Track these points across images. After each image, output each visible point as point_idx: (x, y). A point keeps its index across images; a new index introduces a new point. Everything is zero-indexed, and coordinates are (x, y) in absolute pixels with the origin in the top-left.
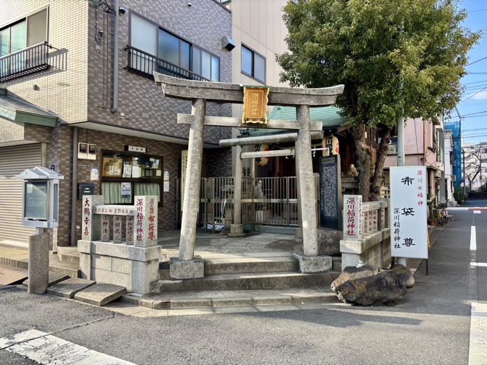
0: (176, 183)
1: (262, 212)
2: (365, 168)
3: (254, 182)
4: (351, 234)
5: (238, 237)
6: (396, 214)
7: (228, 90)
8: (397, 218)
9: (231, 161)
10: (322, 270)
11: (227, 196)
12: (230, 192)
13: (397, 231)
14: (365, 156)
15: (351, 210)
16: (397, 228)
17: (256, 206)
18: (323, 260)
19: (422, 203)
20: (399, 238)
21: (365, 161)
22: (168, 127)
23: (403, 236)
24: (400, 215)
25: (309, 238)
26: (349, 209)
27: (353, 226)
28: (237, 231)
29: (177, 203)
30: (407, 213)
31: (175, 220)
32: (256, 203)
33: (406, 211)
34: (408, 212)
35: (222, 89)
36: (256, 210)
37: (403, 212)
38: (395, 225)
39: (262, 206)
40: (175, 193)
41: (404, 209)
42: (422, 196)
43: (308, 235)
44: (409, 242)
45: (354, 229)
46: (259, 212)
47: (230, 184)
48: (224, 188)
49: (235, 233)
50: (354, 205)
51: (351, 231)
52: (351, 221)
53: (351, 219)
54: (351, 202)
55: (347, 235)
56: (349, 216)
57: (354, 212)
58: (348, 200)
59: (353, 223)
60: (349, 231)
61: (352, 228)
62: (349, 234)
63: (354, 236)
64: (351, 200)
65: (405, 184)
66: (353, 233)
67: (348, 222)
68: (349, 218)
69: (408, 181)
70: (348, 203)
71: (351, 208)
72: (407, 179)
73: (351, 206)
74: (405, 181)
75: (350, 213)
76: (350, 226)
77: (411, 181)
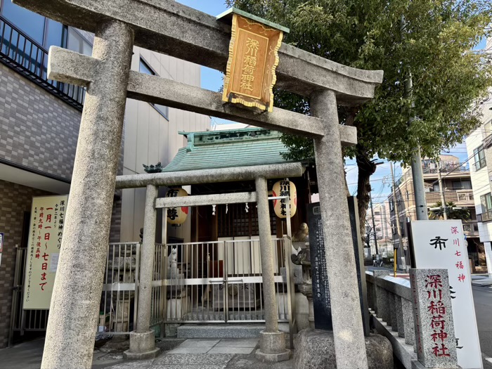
0: (15, 257)
1: (179, 302)
3: (166, 250)
5: (147, 357)
7: (190, 21)
9: (120, 219)
11: (121, 276)
12: (128, 270)
15: (436, 300)
17: (168, 293)
19: (463, 277)
22: (9, 148)
26: (432, 299)
27: (443, 335)
28: (143, 345)
29: (15, 293)
31: (9, 326)
32: (168, 287)
35: (177, 15)
36: (168, 299)
39: (179, 292)
40: (13, 275)
42: (462, 267)
45: (446, 342)
46: (173, 302)
47: (128, 255)
48: (116, 263)
49: (140, 351)
50: (440, 291)
51: (440, 347)
52: (439, 324)
53: (437, 319)
54: (434, 284)
55: (434, 355)
56: (432, 313)
57: (442, 304)
58: (426, 281)
59: (443, 328)
60: (437, 347)
61: (443, 340)
62: (436, 354)
63: (447, 357)
64: (433, 281)
65: (436, 247)
66: (446, 351)
67: (433, 327)
68: (434, 317)
69: (440, 243)
70: (426, 286)
71: (435, 297)
72: (437, 240)
73: (434, 292)
74: (436, 243)
75: (435, 307)
76: (437, 336)
77: (444, 243)
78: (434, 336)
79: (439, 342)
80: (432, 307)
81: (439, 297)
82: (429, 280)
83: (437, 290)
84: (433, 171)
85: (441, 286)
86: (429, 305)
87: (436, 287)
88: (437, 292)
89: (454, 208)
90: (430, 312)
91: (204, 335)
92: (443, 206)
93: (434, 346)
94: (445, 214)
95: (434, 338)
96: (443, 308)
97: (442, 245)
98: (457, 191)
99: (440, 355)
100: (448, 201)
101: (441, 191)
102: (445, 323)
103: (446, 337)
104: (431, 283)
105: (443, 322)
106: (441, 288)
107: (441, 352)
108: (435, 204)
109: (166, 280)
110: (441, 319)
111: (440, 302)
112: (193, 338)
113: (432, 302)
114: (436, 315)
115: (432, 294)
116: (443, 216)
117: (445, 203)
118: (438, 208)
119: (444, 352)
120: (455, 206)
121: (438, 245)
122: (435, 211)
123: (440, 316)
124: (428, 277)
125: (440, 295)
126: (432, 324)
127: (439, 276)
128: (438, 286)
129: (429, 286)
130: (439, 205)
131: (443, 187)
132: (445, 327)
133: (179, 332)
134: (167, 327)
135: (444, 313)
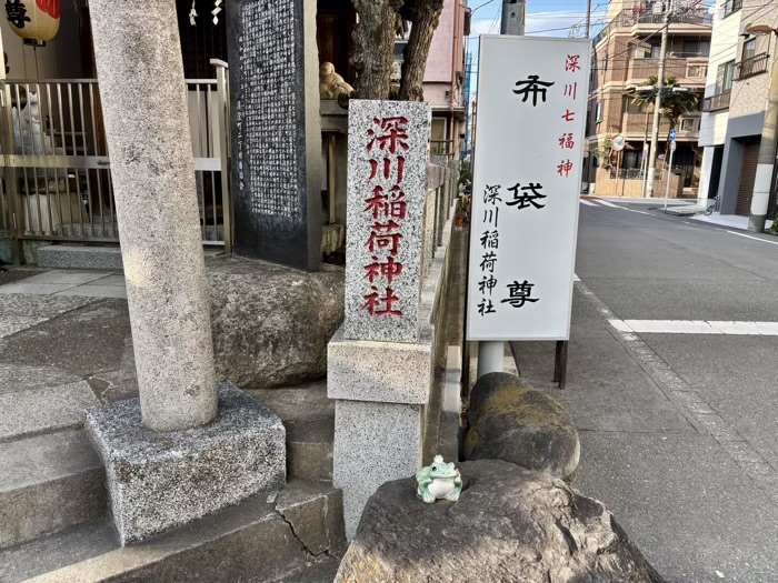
1: (43, 199)
2: (378, 56)
4: (381, 306)
6: (489, 206)
8: (492, 216)
10: (235, 494)
13: (489, 260)
14: (383, 14)
15: (387, 184)
16: (489, 250)
17: (21, 182)
18: (243, 447)
19: (568, 166)
20: (492, 283)
21: (380, 30)
23: (505, 276)
24: (501, 205)
25: (164, 340)
26: (379, 180)
27: (392, 268)
30: (521, 201)
33: (521, 193)
34: (527, 197)
36: (22, 193)
37: (510, 197)
38: (484, 239)
39: (41, 182)
41: (515, 188)
42: (570, 145)
43: (157, 326)
44: (521, 293)
45: (396, 283)
46: (33, 200)
50: (401, 159)
51: (382, 293)
52: (387, 242)
53: (384, 231)
54: (389, 142)
55: (365, 312)
56: (375, 215)
57: (402, 194)
58: (370, 132)
59: (394, 251)
60: (375, 295)
61: (390, 279)
62: (370, 310)
63: (396, 318)
64: (389, 133)
65: (524, 100)
66: (393, 303)
67: (371, 248)
68: (378, 226)
69: (536, 90)
70: (369, 146)
71: (386, 175)
72: (531, 83)
73: (387, 161)
74: (526, 90)
75: (383, 201)
76: (379, 270)
77: (544, 91)
78: (371, 270)
79: (381, 282)
80: (375, 200)
81: (395, 177)
82: (379, 131)
83: (393, 158)
84: (658, 19)
85: (405, 146)
86: (370, 195)
87: (392, 149)
88: (394, 164)
89: (674, 89)
90: (369, 214)
91: (89, 264)
92: (659, 85)
93: (370, 291)
94: (658, 100)
95: (371, 275)
96: (403, 204)
97: (540, 94)
98: (689, 59)
99: (379, 312)
100: (669, 75)
101: (662, 58)
102: (400, 241)
103: (398, 271)
104: (383, 138)
105: (396, 237)
106: (403, 153)
107: (383, 306)
108: (646, 80)
109: (12, 157)
110: (394, 231)
111: (396, 188)
112: (69, 268)
113: (378, 188)
114: (383, 220)
115: (381, 167)
116: (654, 102)
117: (663, 80)
118: (650, 88)
119: (389, 306)
120: (678, 86)
121: (531, 94)
122: (643, 93)
123: (391, 224)
124: (376, 121)
125: (400, 170)
126: (370, 241)
127: (403, 120)
128: (398, 147)
129: (376, 145)
130: (653, 82)
131: (668, 49)
132: (400, 250)
133: (40, 255)
134: (26, 247)
135: (402, 216)
